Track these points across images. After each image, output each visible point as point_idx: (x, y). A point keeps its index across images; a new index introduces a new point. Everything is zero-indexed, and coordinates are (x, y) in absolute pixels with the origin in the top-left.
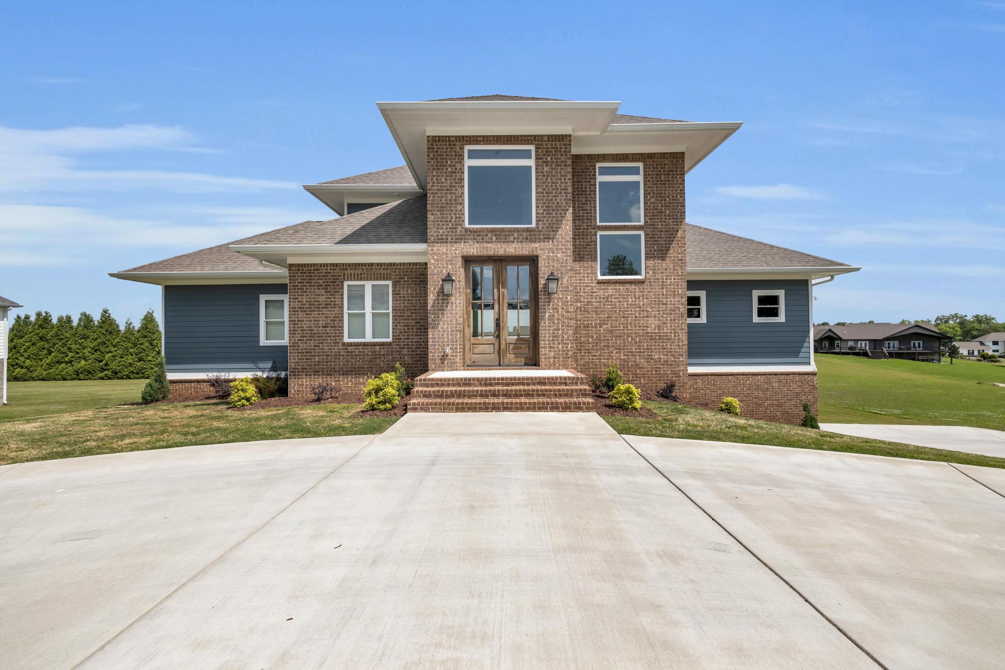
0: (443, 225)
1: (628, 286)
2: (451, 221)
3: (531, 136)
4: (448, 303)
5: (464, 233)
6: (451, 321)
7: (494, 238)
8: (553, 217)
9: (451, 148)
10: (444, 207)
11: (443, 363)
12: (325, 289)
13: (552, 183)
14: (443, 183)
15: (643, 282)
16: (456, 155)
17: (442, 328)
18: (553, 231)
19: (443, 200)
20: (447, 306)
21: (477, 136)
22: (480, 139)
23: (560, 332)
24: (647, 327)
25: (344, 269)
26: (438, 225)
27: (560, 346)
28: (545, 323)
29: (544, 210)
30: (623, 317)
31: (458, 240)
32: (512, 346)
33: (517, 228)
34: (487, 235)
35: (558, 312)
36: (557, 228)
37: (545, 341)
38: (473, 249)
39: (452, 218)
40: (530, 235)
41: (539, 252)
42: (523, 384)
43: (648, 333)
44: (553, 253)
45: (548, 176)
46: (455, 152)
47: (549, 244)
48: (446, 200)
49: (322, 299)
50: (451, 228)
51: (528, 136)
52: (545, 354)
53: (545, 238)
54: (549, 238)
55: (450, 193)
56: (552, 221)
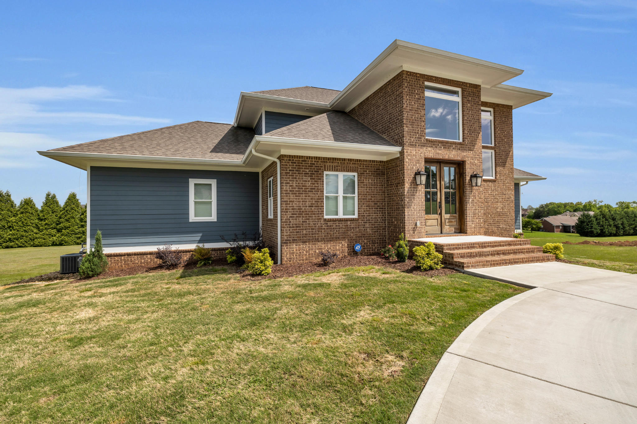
0: (413, 135)
1: (488, 183)
2: (418, 133)
3: (461, 82)
4: (417, 190)
5: (425, 142)
6: (419, 203)
7: (442, 147)
8: (473, 137)
9: (417, 82)
10: (414, 123)
11: (414, 233)
12: (311, 176)
13: (472, 114)
14: (413, 105)
15: (495, 181)
16: (420, 87)
17: (414, 208)
18: (473, 146)
19: (413, 117)
20: (416, 193)
21: (432, 76)
22: (434, 79)
23: (477, 211)
24: (497, 208)
25: (324, 162)
26: (410, 135)
27: (477, 220)
28: (469, 205)
29: (468, 132)
31: (423, 145)
32: (447, 220)
33: (455, 142)
34: (438, 145)
35: (476, 198)
36: (475, 144)
37: (469, 217)
38: (431, 153)
39: (418, 130)
40: (461, 147)
41: (466, 159)
43: (497, 212)
44: (473, 160)
45: (470, 110)
46: (420, 85)
47: (471, 154)
48: (415, 118)
49: (308, 184)
50: (418, 138)
51: (459, 82)
52: (470, 226)
53: (469, 150)
54: (471, 150)
55: (417, 113)
56: (472, 139)
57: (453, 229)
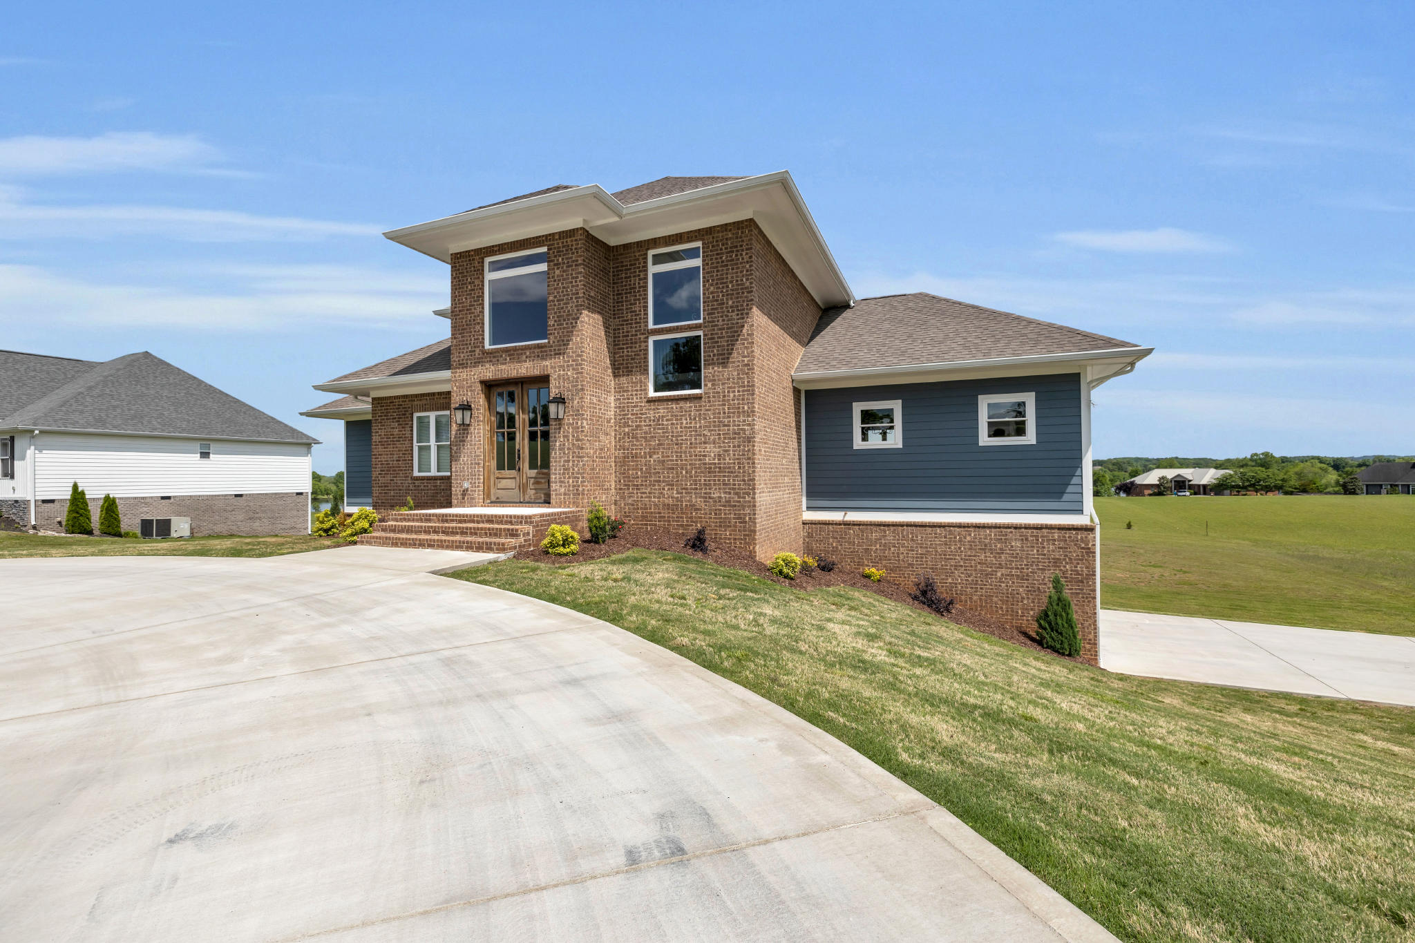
0: (464, 349)
1: (682, 404)
2: (470, 344)
3: (543, 236)
4: (468, 433)
5: (481, 356)
6: (471, 453)
7: (508, 359)
8: (564, 328)
9: (471, 264)
10: (465, 329)
11: (463, 499)
12: (398, 421)
13: (564, 288)
14: (463, 303)
15: (701, 398)
16: (475, 271)
17: (463, 460)
18: (564, 345)
19: (464, 321)
20: (467, 437)
21: (493, 246)
22: (495, 249)
23: (571, 464)
24: (705, 456)
25: (412, 401)
26: (460, 349)
27: (571, 481)
28: (555, 453)
29: (555, 321)
30: (677, 444)
31: (477, 363)
32: (532, 481)
33: (529, 345)
34: (501, 356)
35: (568, 440)
36: (568, 341)
37: (556, 474)
38: (489, 372)
39: (471, 340)
40: (541, 352)
41: (550, 371)
42: (473, 521)
43: (705, 464)
44: (564, 370)
45: (559, 280)
46: (474, 267)
47: (560, 360)
48: (466, 321)
49: (396, 432)
50: (470, 352)
51: (540, 237)
52: (556, 490)
53: (555, 354)
54: (560, 354)
55: (470, 313)
56: (563, 332)
57: (543, 496)
